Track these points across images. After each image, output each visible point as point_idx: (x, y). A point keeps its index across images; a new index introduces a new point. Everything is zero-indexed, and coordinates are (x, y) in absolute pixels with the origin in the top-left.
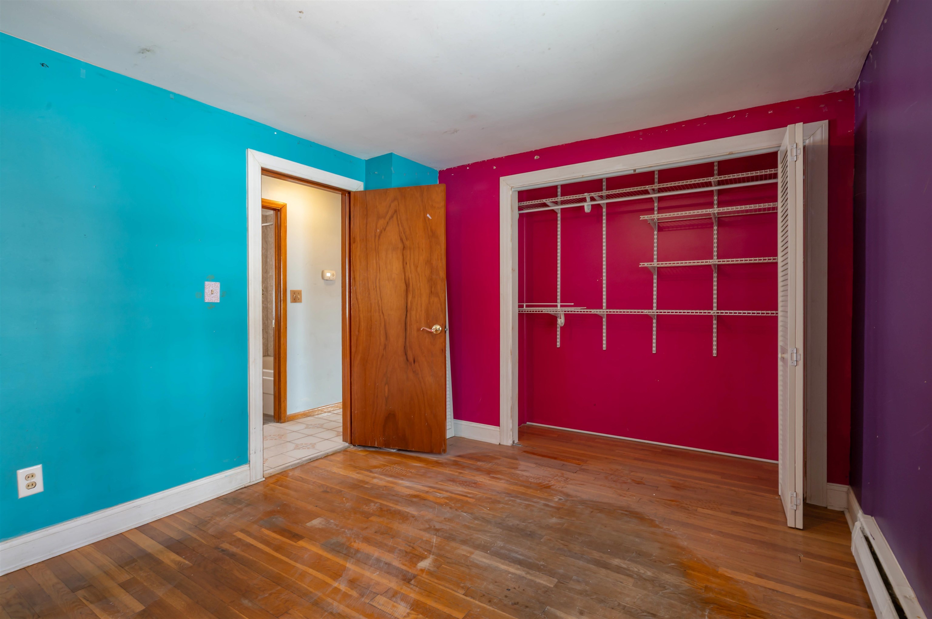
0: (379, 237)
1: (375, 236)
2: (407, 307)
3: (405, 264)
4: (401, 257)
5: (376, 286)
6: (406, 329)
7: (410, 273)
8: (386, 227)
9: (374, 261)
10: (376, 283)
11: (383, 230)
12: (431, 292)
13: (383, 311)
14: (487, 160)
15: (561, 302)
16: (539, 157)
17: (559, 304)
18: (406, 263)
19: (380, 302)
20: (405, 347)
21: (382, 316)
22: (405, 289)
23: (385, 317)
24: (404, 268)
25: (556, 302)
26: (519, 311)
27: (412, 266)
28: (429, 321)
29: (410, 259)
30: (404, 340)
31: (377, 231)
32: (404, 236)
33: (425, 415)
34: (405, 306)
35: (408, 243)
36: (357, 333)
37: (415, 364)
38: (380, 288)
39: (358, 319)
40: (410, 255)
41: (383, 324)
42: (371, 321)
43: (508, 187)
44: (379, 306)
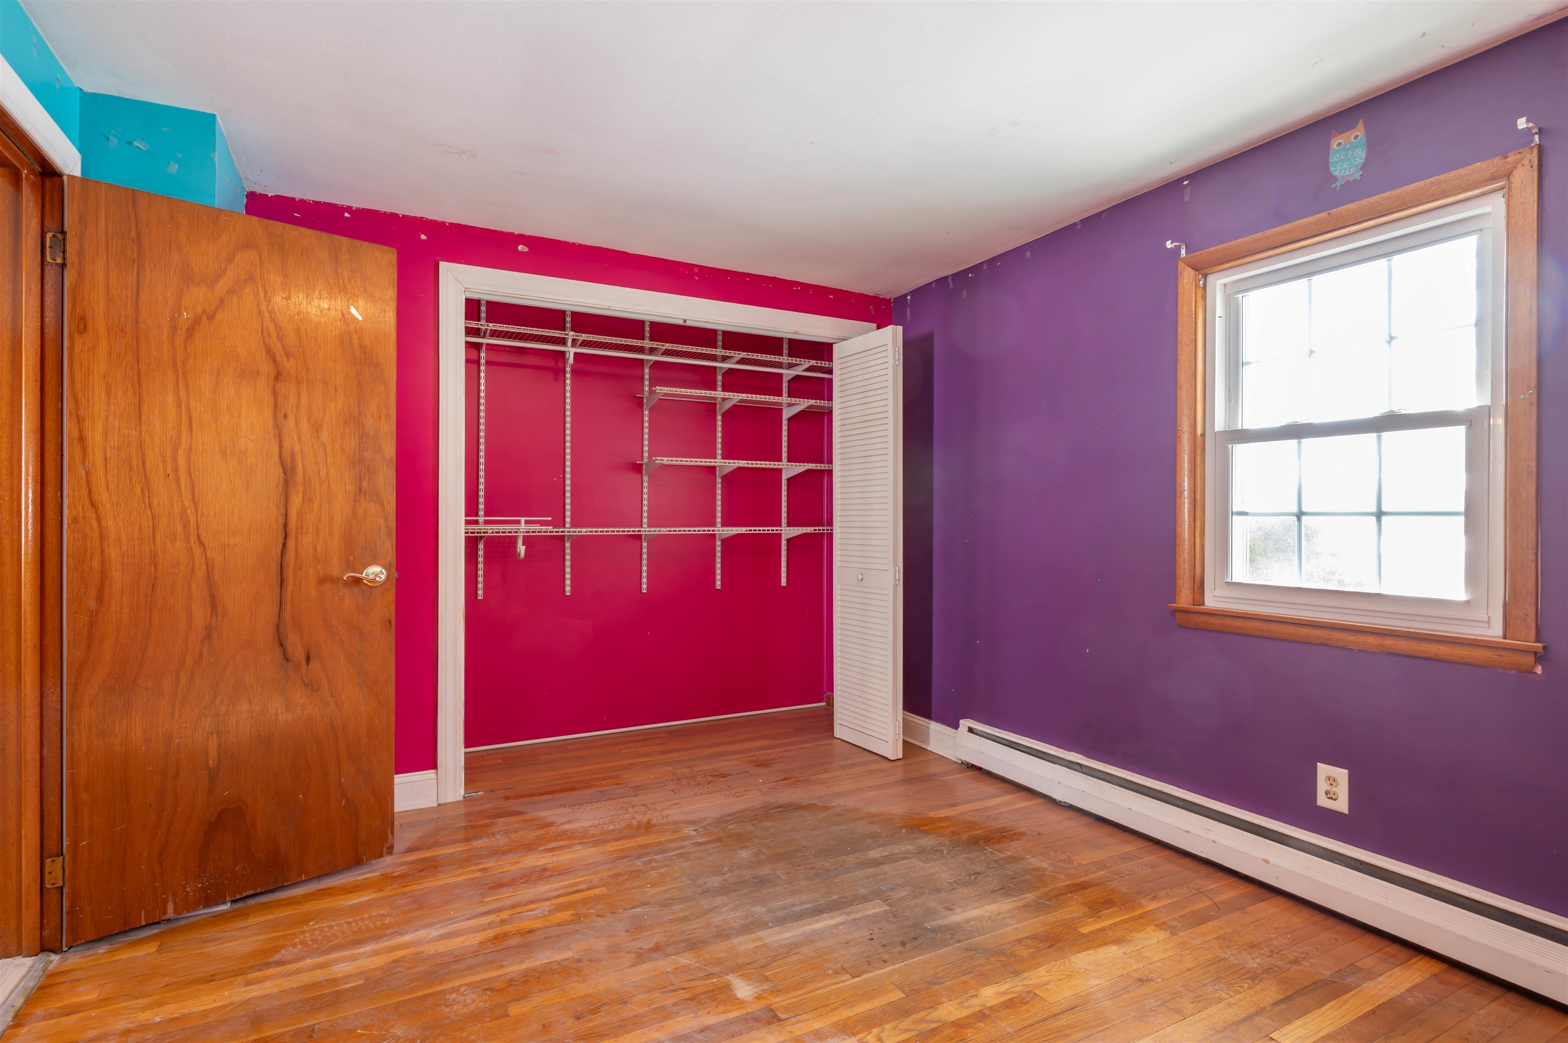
0: (190, 332)
1: (174, 329)
2: (285, 525)
3: (281, 419)
4: (267, 397)
5: (176, 469)
6: (282, 581)
7: (296, 440)
8: (216, 310)
9: (170, 399)
10: (175, 459)
11: (204, 318)
12: (360, 491)
13: (203, 538)
14: (403, 216)
15: (486, 515)
16: (526, 249)
17: (481, 519)
18: (285, 416)
19: (189, 512)
20: (278, 626)
21: (197, 550)
22: (282, 480)
23: (208, 554)
24: (277, 426)
25: (477, 515)
26: (466, 533)
27: (304, 426)
28: (352, 558)
29: (298, 407)
30: (276, 609)
31: (180, 314)
32: (279, 346)
33: (340, 780)
34: (281, 523)
35: (290, 366)
36: (92, 604)
37: (312, 664)
38: (190, 475)
39: (96, 564)
40: (299, 397)
41: (201, 573)
42: (155, 566)
43: (459, 286)
44: (186, 525)
